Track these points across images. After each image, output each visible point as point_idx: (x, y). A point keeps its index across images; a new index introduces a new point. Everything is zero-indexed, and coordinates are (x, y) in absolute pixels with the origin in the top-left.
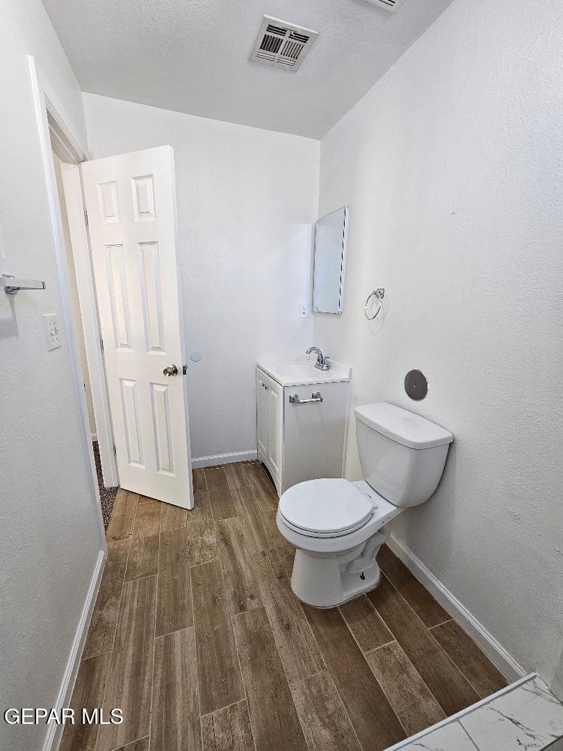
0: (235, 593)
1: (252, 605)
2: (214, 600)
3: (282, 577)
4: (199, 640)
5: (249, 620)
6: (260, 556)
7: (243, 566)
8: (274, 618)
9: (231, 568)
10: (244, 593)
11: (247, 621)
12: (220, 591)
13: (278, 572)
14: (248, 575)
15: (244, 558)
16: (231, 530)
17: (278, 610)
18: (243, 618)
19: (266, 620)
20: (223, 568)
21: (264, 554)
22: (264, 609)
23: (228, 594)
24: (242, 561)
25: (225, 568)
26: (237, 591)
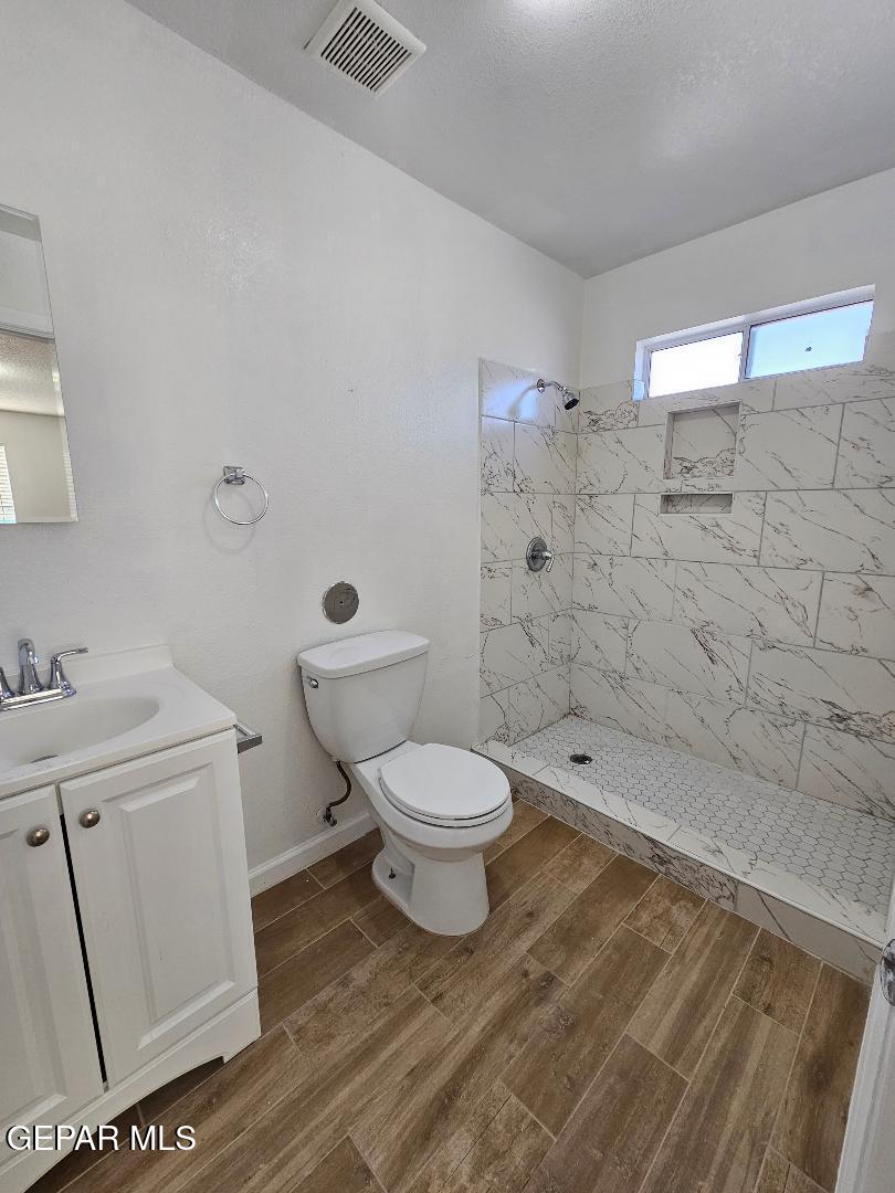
0: (537, 1004)
1: (536, 969)
2: (571, 1029)
3: (467, 950)
4: (629, 1009)
5: (558, 960)
6: (446, 1001)
7: (482, 1021)
8: (532, 934)
9: (502, 1041)
10: (528, 990)
11: (559, 962)
12: (552, 1030)
13: (464, 958)
14: (495, 1003)
15: (466, 1029)
16: (406, 1115)
17: (517, 934)
18: (560, 970)
19: (540, 941)
20: (511, 1057)
21: (438, 998)
22: (530, 951)
23: (545, 1013)
24: (475, 1030)
25: (507, 1053)
26: (531, 1003)
